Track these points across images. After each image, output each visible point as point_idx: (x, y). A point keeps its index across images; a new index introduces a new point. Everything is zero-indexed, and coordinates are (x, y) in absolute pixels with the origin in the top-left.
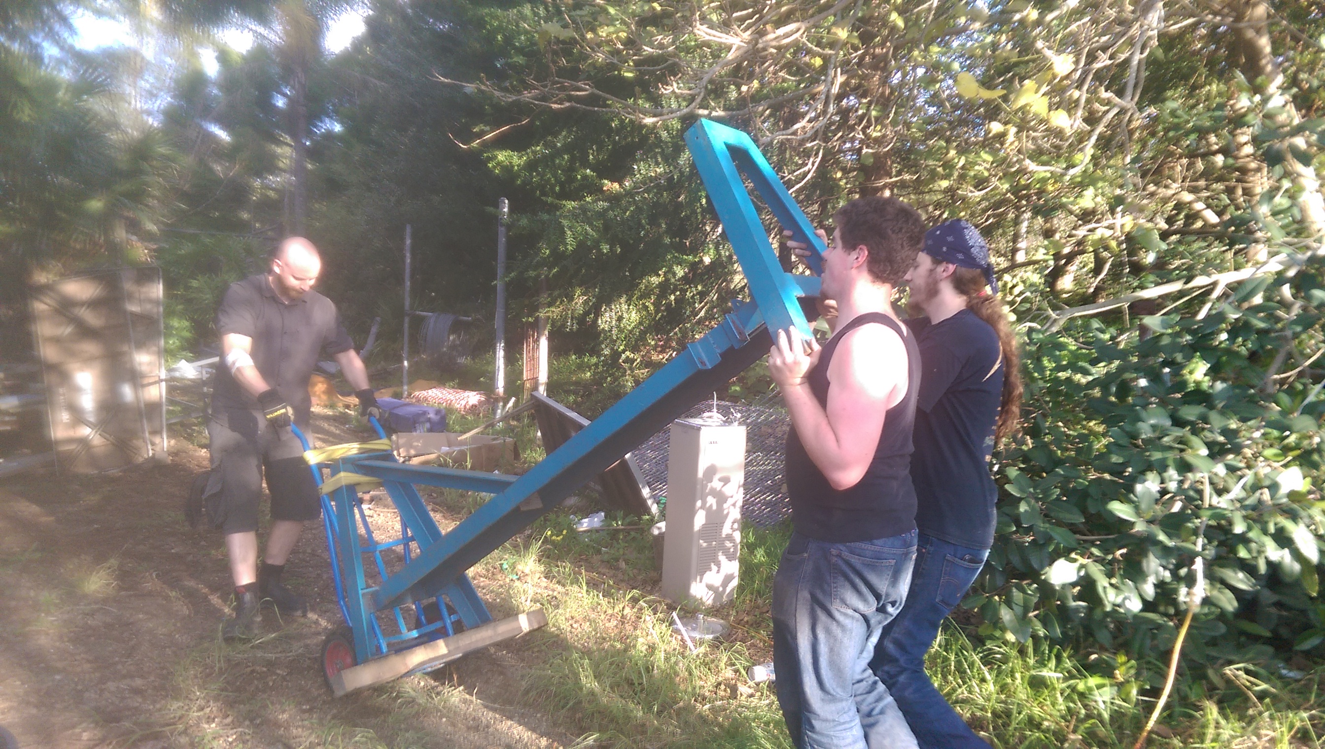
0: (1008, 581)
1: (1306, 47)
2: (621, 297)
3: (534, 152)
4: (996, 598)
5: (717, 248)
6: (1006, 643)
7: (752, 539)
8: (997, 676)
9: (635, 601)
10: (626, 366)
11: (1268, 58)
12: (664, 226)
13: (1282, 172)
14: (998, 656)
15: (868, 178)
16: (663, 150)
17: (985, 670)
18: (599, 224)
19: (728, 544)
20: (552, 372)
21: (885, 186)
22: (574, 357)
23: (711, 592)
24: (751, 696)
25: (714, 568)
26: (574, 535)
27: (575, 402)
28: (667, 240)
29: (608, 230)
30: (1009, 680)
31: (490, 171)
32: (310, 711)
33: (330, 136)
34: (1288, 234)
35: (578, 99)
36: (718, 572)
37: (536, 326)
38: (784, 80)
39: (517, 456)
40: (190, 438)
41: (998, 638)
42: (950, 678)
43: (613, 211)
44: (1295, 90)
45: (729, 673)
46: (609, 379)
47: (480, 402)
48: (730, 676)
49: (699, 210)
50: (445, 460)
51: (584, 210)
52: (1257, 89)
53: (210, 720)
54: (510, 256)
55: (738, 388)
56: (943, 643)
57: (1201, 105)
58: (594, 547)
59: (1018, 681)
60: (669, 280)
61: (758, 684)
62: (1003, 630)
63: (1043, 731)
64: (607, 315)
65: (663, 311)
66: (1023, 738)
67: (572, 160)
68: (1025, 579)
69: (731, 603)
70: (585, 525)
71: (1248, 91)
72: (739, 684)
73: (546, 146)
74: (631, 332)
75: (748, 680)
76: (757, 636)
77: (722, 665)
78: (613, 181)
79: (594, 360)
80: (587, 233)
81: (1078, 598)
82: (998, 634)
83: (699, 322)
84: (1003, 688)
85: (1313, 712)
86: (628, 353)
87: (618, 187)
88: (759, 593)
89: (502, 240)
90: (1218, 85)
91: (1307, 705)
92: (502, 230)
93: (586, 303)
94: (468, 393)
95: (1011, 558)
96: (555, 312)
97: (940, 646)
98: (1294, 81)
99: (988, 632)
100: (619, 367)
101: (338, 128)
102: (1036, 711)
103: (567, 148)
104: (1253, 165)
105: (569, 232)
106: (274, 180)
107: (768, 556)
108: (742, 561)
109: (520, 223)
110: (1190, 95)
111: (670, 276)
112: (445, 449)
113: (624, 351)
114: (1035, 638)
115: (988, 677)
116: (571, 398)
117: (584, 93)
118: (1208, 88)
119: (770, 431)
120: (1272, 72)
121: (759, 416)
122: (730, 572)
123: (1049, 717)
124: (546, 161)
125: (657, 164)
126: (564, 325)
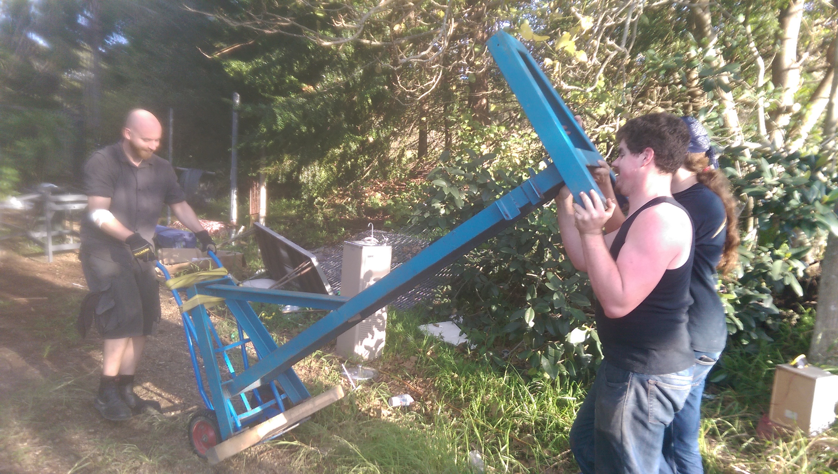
0: (545, 342)
1: (732, 22)
2: (315, 161)
3: (257, 63)
4: (539, 352)
5: (377, 133)
6: (544, 379)
7: (394, 317)
8: (538, 400)
9: (318, 357)
10: (318, 206)
11: (709, 27)
12: (343, 116)
13: (713, 95)
14: (540, 387)
15: (472, 91)
16: (342, 66)
17: (532, 396)
18: (300, 112)
19: (379, 321)
20: (269, 209)
21: (483, 96)
22: (284, 200)
23: (367, 351)
24: (390, 415)
25: (370, 336)
26: (280, 315)
27: (285, 229)
28: (345, 126)
29: (305, 117)
30: (545, 402)
31: (226, 75)
32: (95, 433)
33: (119, 47)
34: (716, 134)
35: (282, 28)
36: (372, 338)
37: (258, 179)
38: (421, 25)
39: (244, 264)
40: (16, 249)
41: (539, 377)
42: (511, 401)
43: (309, 105)
44: (724, 47)
45: (376, 402)
46: (307, 215)
47: (221, 228)
48: (377, 404)
49: (366, 107)
50: (194, 266)
51: (290, 103)
52: (700, 44)
53: (23, 440)
54: (241, 132)
55: (390, 222)
56: (508, 380)
57: (670, 54)
58: (293, 324)
59: (551, 403)
60: (347, 151)
61: (394, 408)
62: (543, 372)
63: (564, 433)
64: (306, 173)
65: (343, 171)
66: (552, 437)
67: (283, 69)
68: (556, 341)
69: (380, 358)
70: (288, 309)
71: (695, 45)
72: (382, 409)
73: (265, 59)
74: (321, 184)
75: (388, 406)
76: (396, 378)
77: (373, 397)
78: (308, 84)
79: (298, 202)
80: (291, 119)
81: (586, 352)
82: (539, 374)
83: (367, 179)
84: (542, 407)
85: (719, 419)
86: (319, 198)
87: (312, 89)
88: (398, 352)
89: (235, 121)
90: (680, 42)
91: (716, 415)
92: (235, 115)
93: (291, 164)
94: (212, 223)
95: (548, 328)
96: (270, 170)
97: (506, 382)
98: (723, 42)
99: (534, 373)
100: (313, 207)
101: (123, 40)
102: (561, 421)
103: (280, 61)
104: (699, 92)
105: (279, 118)
106: (80, 75)
107: (404, 328)
108: (389, 332)
109: (246, 110)
110: (663, 48)
111: (347, 149)
112: (195, 259)
113: (316, 197)
114: (561, 375)
115: (533, 401)
116: (282, 227)
117: (286, 24)
118: (674, 44)
119: (409, 249)
120: (711, 35)
121: (402, 240)
122: (380, 338)
123: (568, 424)
124: (264, 70)
125: (339, 75)
126: (277, 179)
